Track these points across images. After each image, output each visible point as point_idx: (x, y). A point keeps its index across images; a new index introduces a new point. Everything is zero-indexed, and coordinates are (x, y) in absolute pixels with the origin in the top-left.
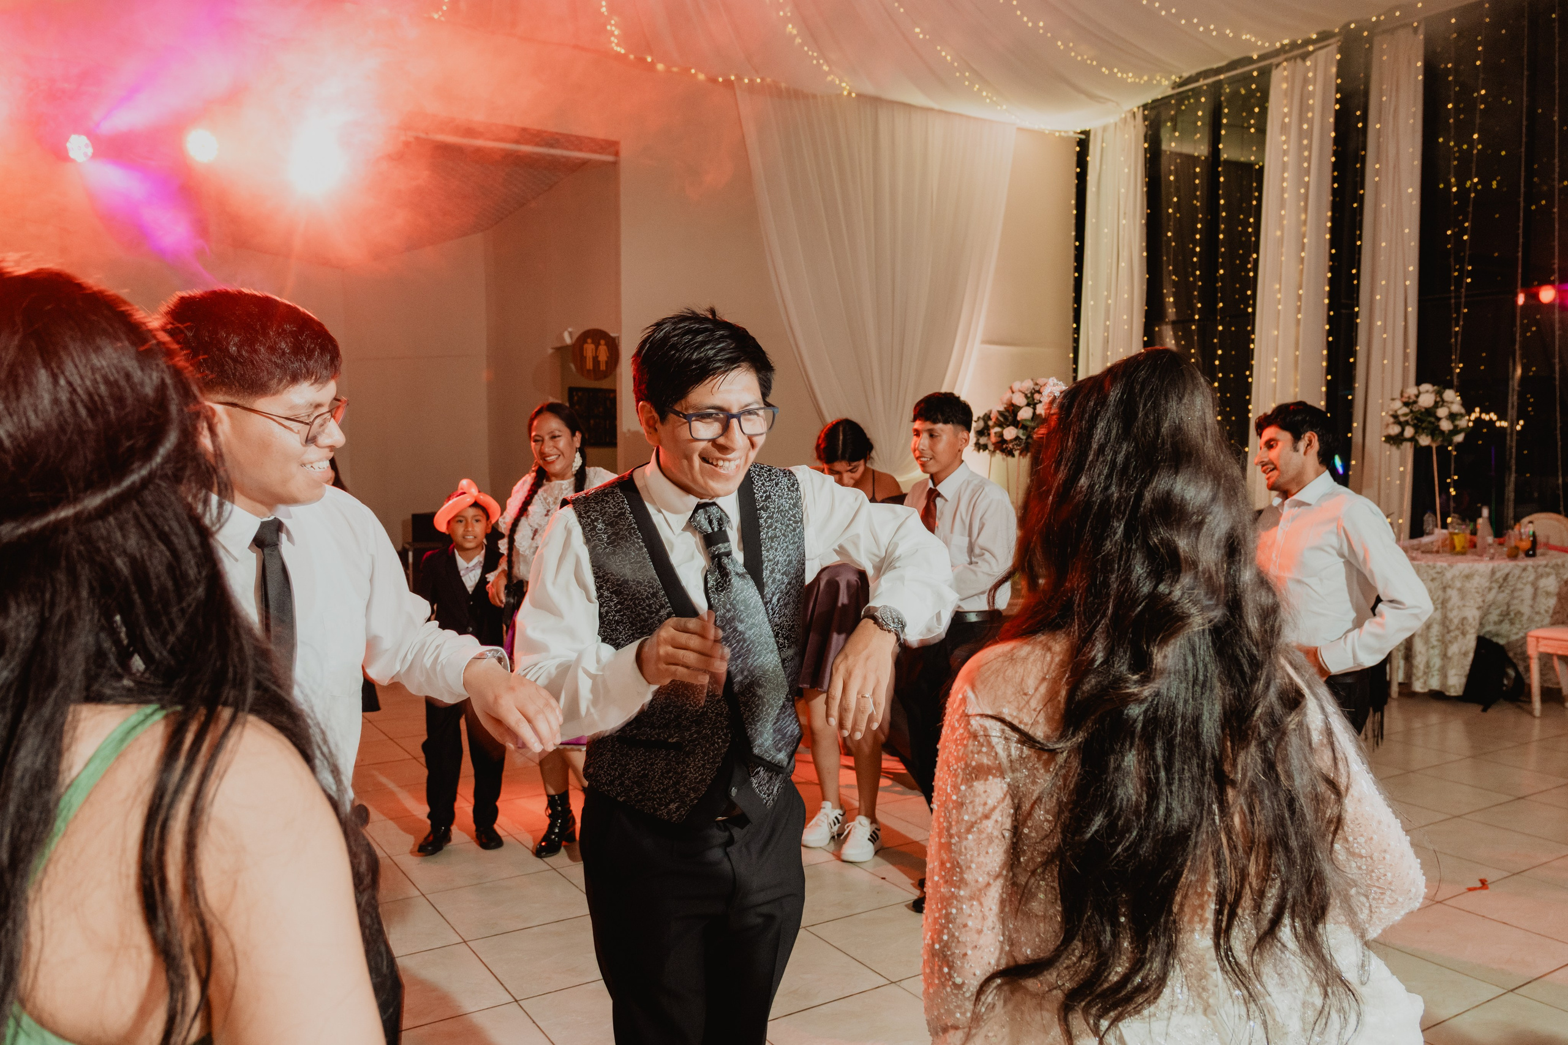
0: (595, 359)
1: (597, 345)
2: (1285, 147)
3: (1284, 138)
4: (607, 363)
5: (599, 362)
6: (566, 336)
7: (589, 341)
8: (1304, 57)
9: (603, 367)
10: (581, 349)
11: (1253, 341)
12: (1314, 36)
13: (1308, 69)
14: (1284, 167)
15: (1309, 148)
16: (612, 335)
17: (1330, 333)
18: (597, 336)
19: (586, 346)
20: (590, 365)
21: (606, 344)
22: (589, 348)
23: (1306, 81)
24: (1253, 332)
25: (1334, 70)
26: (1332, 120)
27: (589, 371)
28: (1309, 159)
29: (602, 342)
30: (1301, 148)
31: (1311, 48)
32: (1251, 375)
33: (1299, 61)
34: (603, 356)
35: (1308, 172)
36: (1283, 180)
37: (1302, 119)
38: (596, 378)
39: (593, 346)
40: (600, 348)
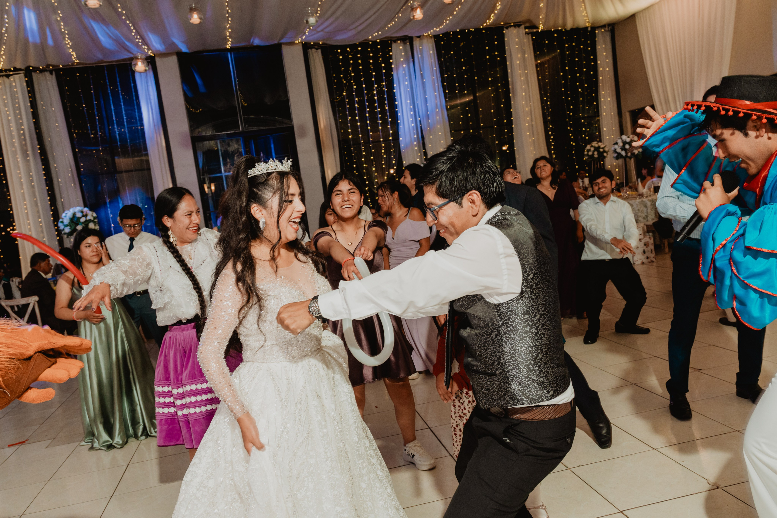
2: (8, 113)
3: (6, 109)
8: (8, 76)
11: (9, 195)
12: (12, 69)
13: (11, 82)
14: (9, 121)
15: (20, 114)
17: (48, 190)
23: (11, 86)
24: (8, 191)
25: (25, 84)
26: (29, 104)
28: (21, 119)
30: (15, 115)
31: (11, 73)
32: (12, 210)
33: (4, 77)
35: (22, 124)
36: (10, 127)
37: (13, 103)
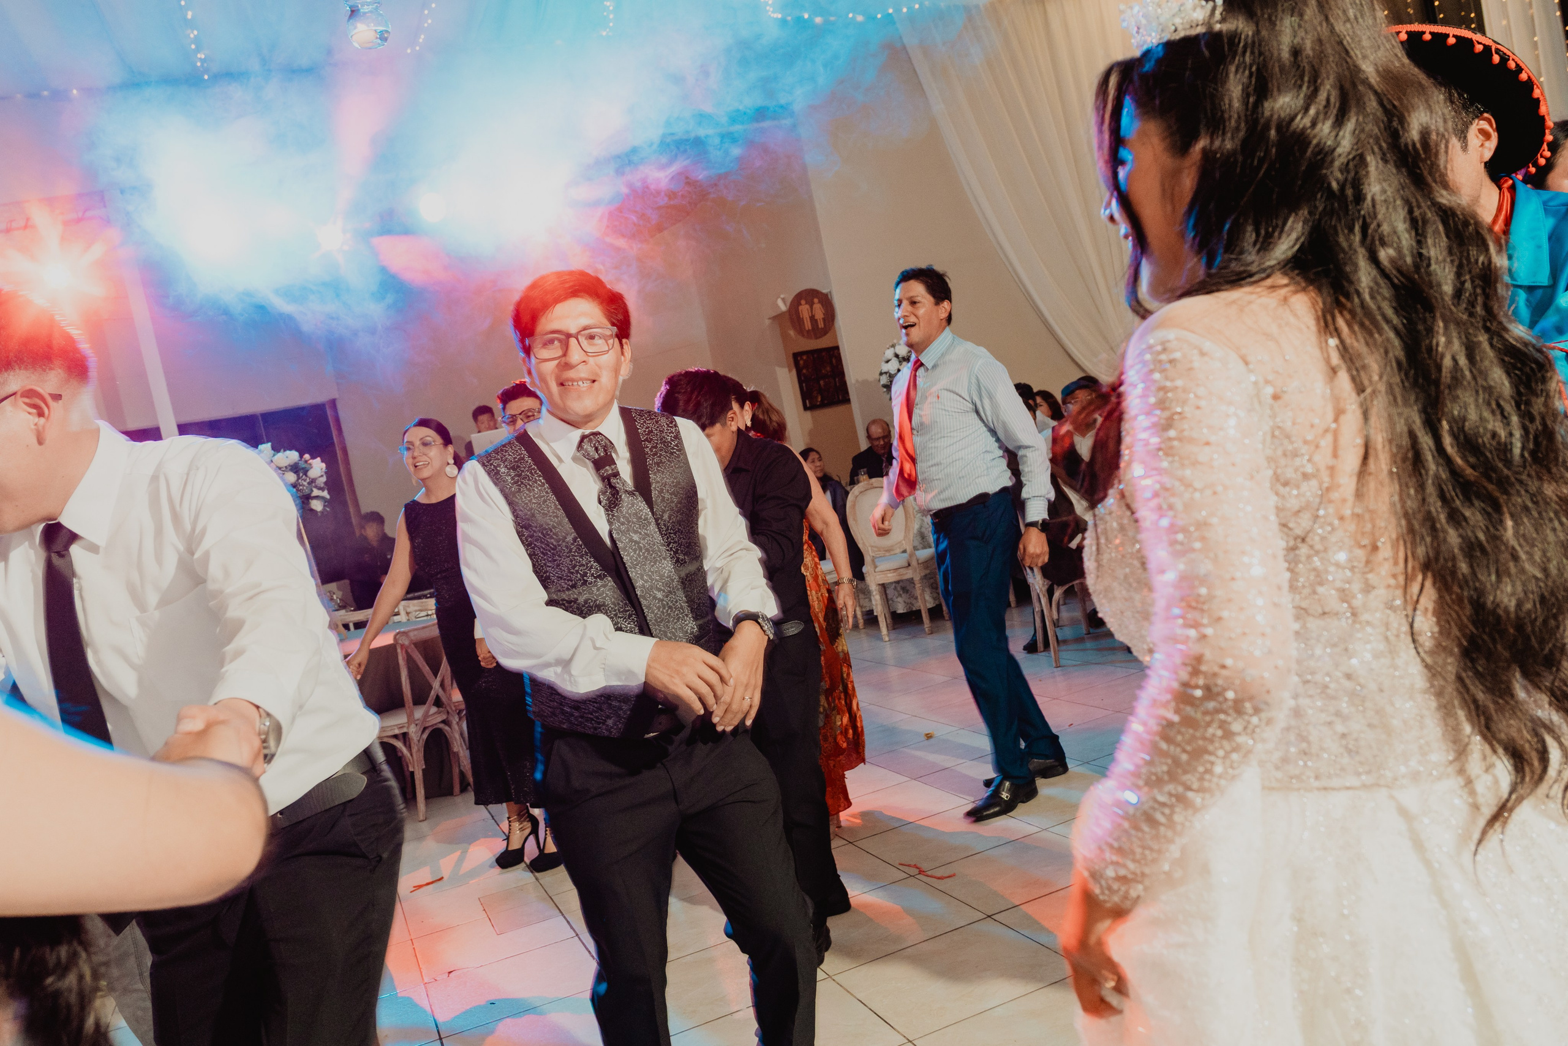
0: (812, 318)
1: (811, 305)
4: (824, 319)
5: (816, 320)
6: (780, 303)
7: (803, 302)
9: (821, 325)
10: (797, 312)
16: (824, 291)
18: (810, 295)
19: (800, 308)
20: (808, 325)
21: (819, 302)
22: (804, 309)
27: (808, 331)
29: (816, 300)
34: (819, 312)
38: (817, 338)
39: (807, 306)
40: (815, 306)
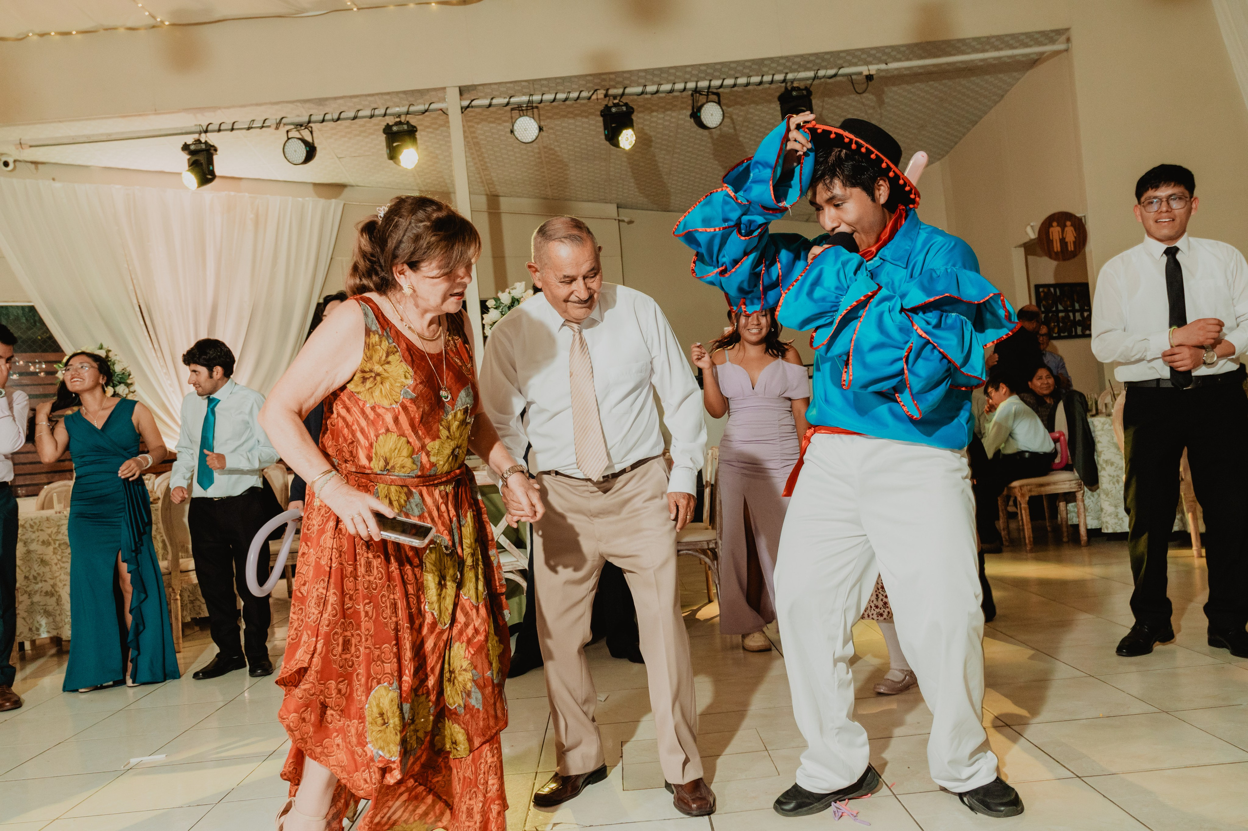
0: (1063, 241)
1: (1063, 227)
4: (1074, 243)
5: (1066, 243)
6: (1029, 228)
7: (1055, 224)
9: (1071, 247)
10: (1047, 233)
16: (1078, 215)
18: (1062, 218)
19: (1051, 229)
20: (1057, 246)
21: (1072, 225)
22: (1055, 232)
27: (1057, 253)
29: (1068, 223)
34: (1070, 235)
38: (1064, 260)
39: (1059, 229)
40: (1066, 229)
